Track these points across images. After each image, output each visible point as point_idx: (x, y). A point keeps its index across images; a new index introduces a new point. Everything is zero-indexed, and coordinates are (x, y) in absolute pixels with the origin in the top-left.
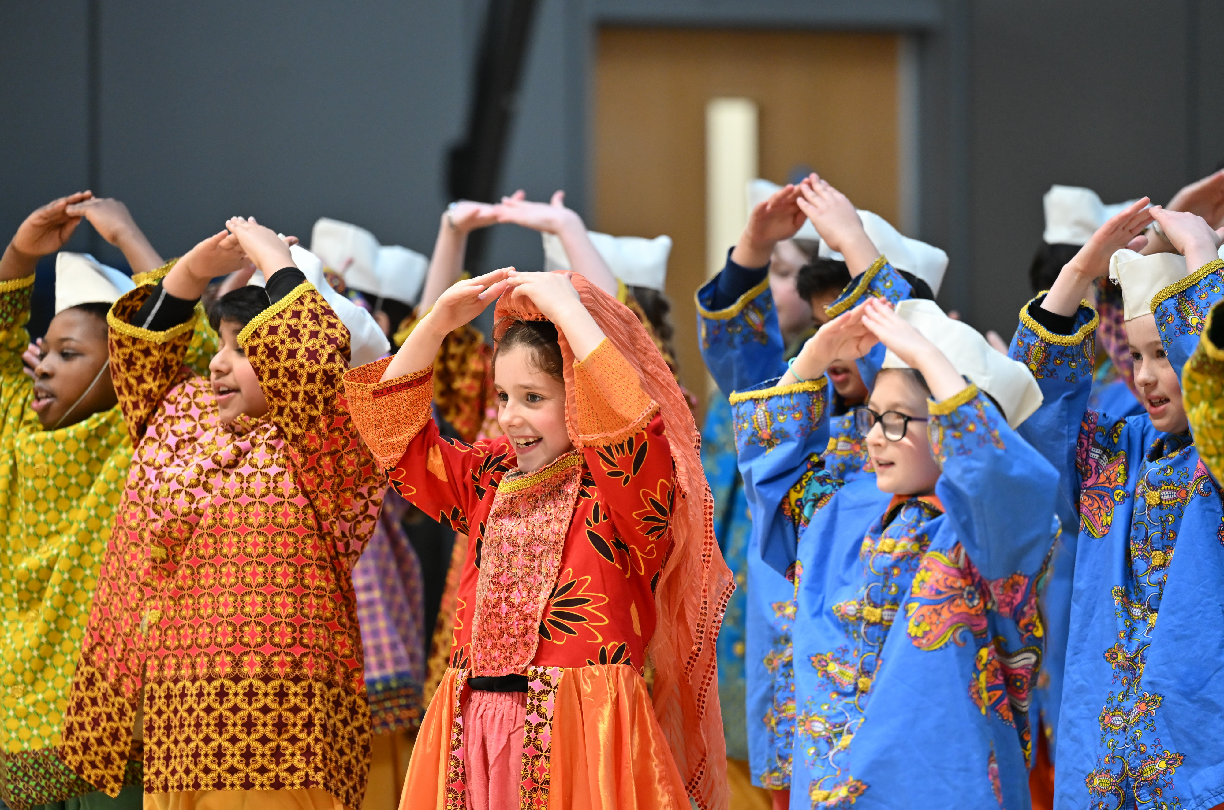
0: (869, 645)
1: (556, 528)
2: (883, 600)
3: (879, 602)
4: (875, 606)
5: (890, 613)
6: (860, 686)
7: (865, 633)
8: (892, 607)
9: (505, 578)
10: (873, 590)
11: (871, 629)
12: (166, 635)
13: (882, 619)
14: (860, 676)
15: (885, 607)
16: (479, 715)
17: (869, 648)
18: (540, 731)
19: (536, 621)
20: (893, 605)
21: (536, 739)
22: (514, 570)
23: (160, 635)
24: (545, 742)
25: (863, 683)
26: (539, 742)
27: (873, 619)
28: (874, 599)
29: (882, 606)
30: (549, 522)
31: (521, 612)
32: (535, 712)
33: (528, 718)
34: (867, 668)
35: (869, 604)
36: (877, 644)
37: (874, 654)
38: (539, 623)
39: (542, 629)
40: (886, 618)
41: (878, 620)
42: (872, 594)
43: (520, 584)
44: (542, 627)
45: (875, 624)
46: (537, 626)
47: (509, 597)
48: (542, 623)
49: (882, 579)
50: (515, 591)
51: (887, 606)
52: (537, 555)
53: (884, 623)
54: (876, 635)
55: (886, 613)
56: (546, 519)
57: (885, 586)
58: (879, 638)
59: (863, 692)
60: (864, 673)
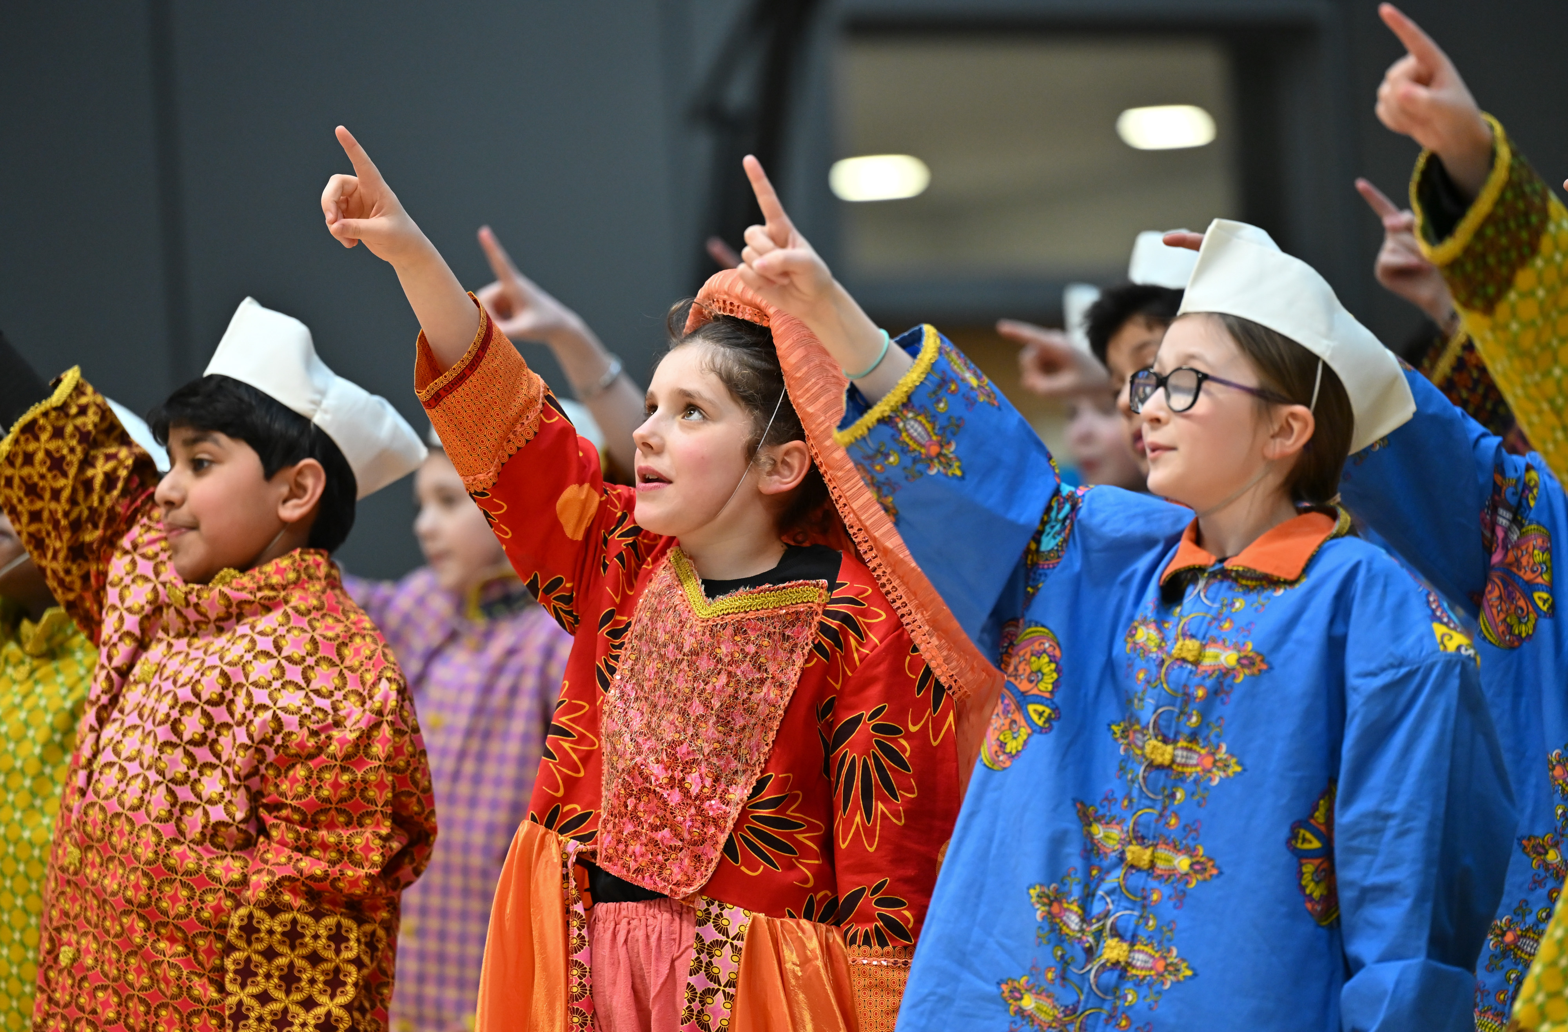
0: (1148, 798)
1: (772, 696)
2: (1177, 733)
3: (1171, 736)
4: (1165, 741)
5: (1185, 753)
6: (1129, 856)
7: (1144, 778)
8: (1190, 745)
9: (684, 750)
10: (1164, 716)
11: (1153, 774)
12: (80, 988)
13: (1173, 761)
14: (1130, 843)
15: (1180, 745)
16: (621, 938)
17: (1148, 803)
18: (709, 1000)
19: (723, 832)
20: (1190, 742)
21: (700, 1012)
22: (699, 742)
23: (72, 986)
24: (716, 1018)
25: (1133, 853)
26: (706, 1018)
27: (1159, 760)
28: (1165, 731)
29: (1175, 741)
30: (762, 681)
31: (700, 811)
32: (703, 972)
33: (692, 980)
34: (1142, 831)
35: (1156, 737)
36: (1160, 797)
37: (1155, 812)
38: (726, 835)
39: (729, 847)
40: (1178, 760)
41: (1167, 763)
42: (1162, 722)
43: (704, 764)
44: (730, 843)
45: (1161, 767)
46: (723, 839)
47: (684, 779)
48: (730, 836)
49: (1178, 702)
50: (695, 775)
51: (1182, 743)
52: (737, 727)
53: (1175, 767)
54: (1161, 784)
55: (1179, 752)
56: (758, 676)
57: (1182, 712)
58: (1164, 788)
59: (1132, 867)
60: (1136, 838)
